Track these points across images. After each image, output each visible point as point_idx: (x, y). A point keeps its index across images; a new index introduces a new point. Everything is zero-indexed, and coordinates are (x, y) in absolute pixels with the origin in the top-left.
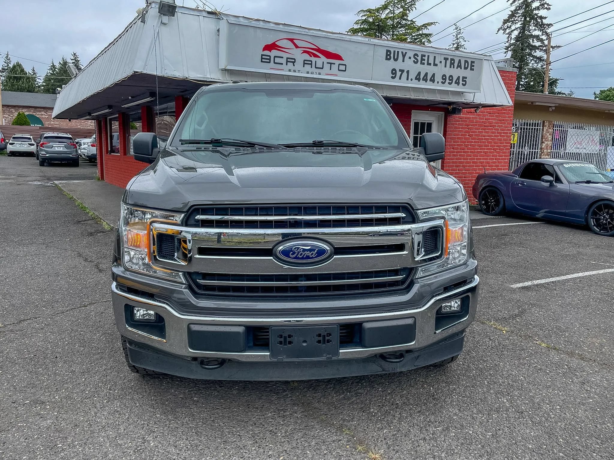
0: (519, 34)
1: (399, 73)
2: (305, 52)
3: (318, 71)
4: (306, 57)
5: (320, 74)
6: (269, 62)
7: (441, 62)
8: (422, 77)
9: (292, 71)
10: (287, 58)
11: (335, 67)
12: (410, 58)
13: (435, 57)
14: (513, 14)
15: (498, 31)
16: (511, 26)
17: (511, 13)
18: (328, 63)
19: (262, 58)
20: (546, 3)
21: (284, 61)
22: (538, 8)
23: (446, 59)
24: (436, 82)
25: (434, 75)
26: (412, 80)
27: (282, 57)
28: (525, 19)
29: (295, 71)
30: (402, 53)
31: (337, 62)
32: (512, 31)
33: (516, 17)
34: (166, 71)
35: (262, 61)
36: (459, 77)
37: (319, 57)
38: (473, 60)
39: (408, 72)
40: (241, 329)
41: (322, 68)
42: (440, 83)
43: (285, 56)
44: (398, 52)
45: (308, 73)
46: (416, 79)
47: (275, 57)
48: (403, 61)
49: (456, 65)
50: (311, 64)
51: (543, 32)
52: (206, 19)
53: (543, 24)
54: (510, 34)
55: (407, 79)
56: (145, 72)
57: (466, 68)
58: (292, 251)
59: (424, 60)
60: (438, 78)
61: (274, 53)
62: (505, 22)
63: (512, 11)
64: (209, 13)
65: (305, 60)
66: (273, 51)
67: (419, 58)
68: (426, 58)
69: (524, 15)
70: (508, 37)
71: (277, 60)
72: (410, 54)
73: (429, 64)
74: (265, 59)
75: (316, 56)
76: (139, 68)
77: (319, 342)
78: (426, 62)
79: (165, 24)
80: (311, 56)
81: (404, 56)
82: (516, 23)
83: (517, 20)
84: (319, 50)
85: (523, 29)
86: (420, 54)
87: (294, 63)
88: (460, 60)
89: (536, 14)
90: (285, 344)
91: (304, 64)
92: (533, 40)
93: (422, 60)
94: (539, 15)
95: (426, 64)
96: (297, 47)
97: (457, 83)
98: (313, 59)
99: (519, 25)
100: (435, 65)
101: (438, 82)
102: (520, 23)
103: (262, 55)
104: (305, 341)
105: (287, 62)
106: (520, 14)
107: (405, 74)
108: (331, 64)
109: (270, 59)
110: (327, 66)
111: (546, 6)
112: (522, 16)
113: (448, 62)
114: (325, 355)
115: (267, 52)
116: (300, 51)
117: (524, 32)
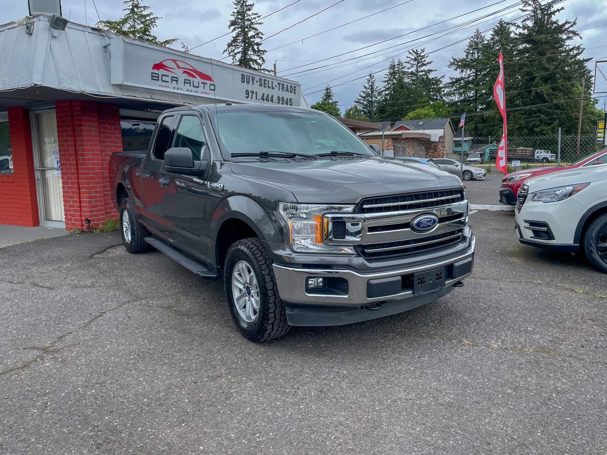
0: (242, 57)
1: (250, 94)
2: (185, 72)
3: (196, 89)
4: (186, 76)
5: (196, 92)
6: (158, 80)
7: (276, 86)
8: (265, 98)
9: (176, 88)
10: (172, 77)
11: (207, 86)
12: (257, 82)
13: (272, 82)
14: (235, 40)
15: (224, 52)
16: (234, 50)
17: (233, 39)
18: (202, 83)
19: (152, 76)
20: (260, 33)
21: (169, 79)
22: (253, 37)
23: (279, 84)
24: (274, 102)
25: (272, 97)
26: (259, 100)
27: (168, 76)
28: (245, 45)
29: (178, 89)
30: (252, 77)
31: (209, 82)
32: (236, 54)
33: (237, 42)
34: (64, 85)
35: (152, 79)
36: (287, 98)
37: (196, 77)
38: (295, 86)
39: (256, 93)
40: (399, 278)
41: (198, 87)
42: (276, 103)
43: (171, 75)
44: (249, 76)
45: (188, 91)
46: (262, 99)
47: (162, 75)
48: (253, 84)
49: (285, 88)
50: (190, 83)
51: (260, 58)
52: (91, 34)
53: (259, 51)
54: (234, 56)
55: (256, 99)
56: (44, 85)
57: (291, 92)
58: (421, 223)
59: (266, 84)
60: (275, 99)
61: (161, 72)
62: (229, 45)
63: (234, 38)
64: (93, 29)
65: (185, 80)
66: (161, 70)
67: (263, 82)
68: (267, 82)
69: (243, 41)
70: (233, 59)
71: (165, 78)
72: (257, 79)
73: (269, 87)
74: (155, 77)
75: (193, 76)
76: (38, 80)
77: (437, 279)
78: (267, 85)
79: (54, 37)
80: (190, 76)
81: (253, 80)
82: (238, 48)
83: (238, 45)
84: (195, 71)
85: (245, 53)
86: (263, 79)
87: (177, 81)
88: (287, 85)
89: (253, 42)
90: (422, 284)
91: (185, 82)
92: (253, 64)
93: (265, 84)
94: (255, 42)
95: (267, 87)
96: (179, 67)
97: (287, 104)
98: (191, 79)
99: (240, 49)
100: (273, 88)
101: (275, 102)
102: (241, 48)
103: (152, 73)
104: (431, 280)
105: (172, 80)
106: (240, 41)
107: (254, 95)
108: (204, 83)
109: (158, 77)
110: (201, 85)
111: (260, 34)
112: (243, 43)
113: (281, 86)
114: (439, 287)
115: (156, 71)
116: (181, 71)
117: (245, 56)
